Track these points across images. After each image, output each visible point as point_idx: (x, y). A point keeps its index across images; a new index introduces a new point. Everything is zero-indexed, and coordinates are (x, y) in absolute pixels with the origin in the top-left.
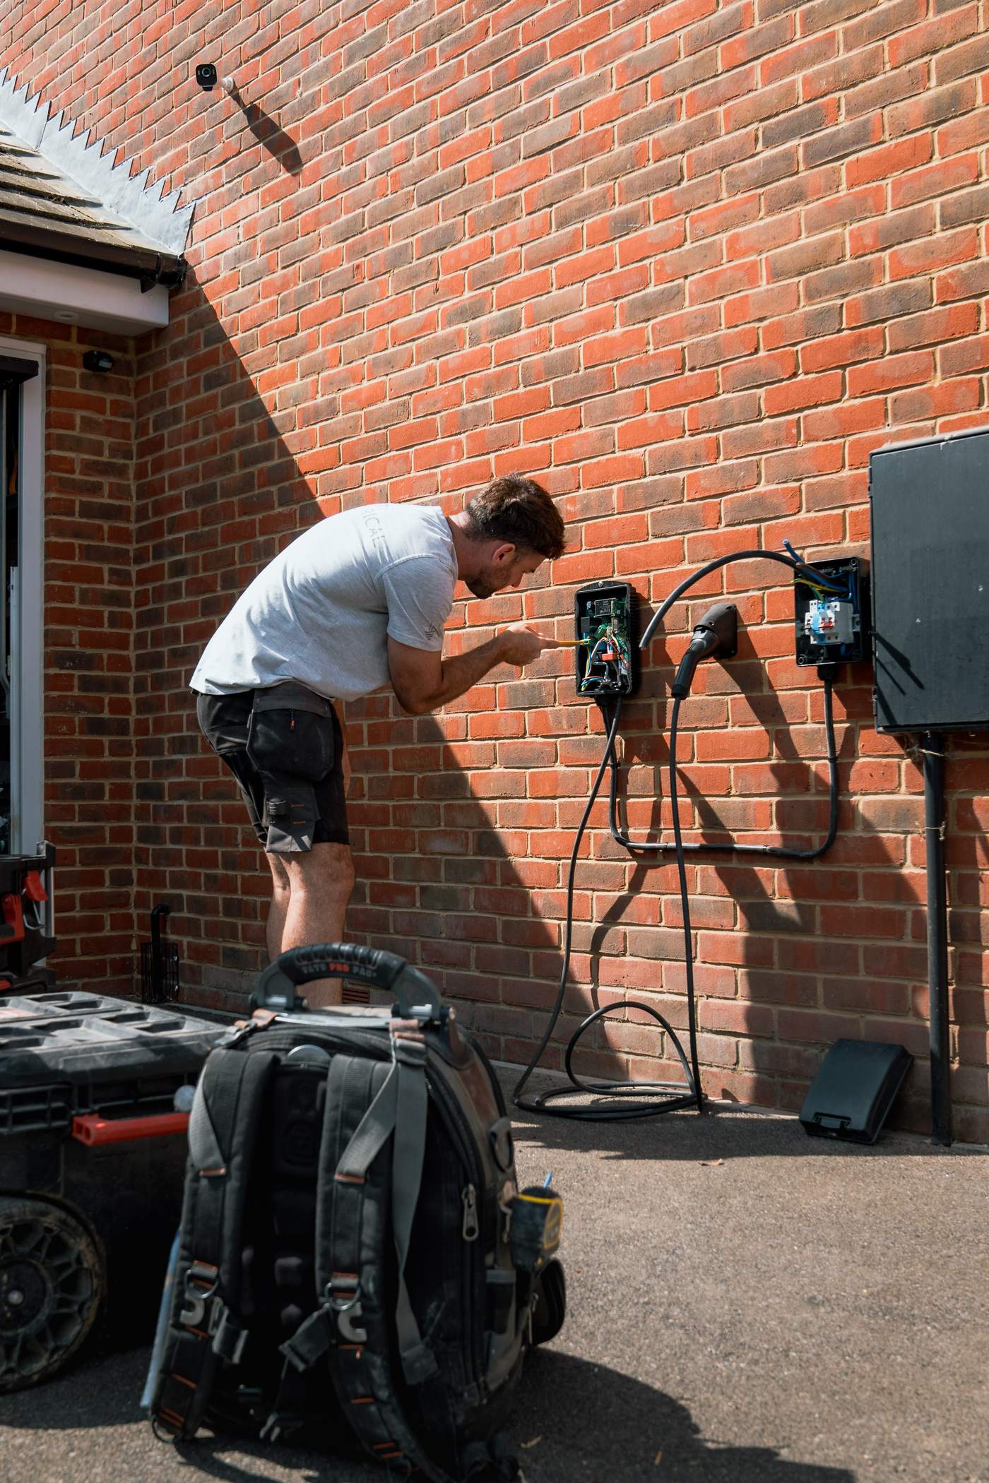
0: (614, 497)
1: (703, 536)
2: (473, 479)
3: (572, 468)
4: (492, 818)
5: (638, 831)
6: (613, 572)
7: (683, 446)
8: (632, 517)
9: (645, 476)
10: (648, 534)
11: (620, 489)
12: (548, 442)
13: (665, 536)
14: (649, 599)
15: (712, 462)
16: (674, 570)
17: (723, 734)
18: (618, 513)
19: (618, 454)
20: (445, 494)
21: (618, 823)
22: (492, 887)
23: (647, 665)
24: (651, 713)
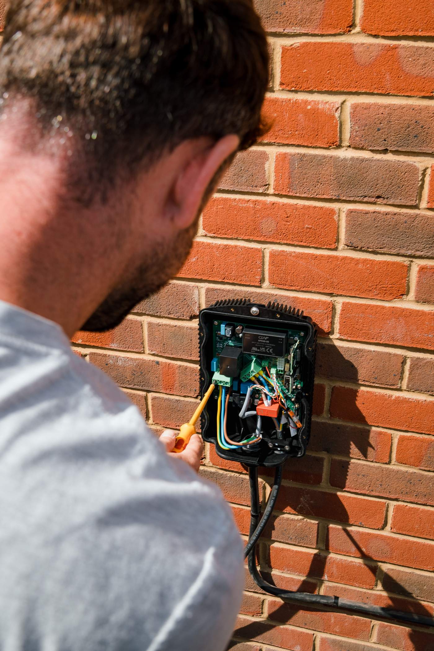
0: (270, 166)
5: (287, 576)
6: (262, 280)
8: (304, 207)
9: (339, 147)
10: (338, 241)
11: (283, 157)
13: (375, 253)
14: (332, 332)
16: (387, 304)
18: (277, 195)
23: (319, 413)
24: (321, 469)
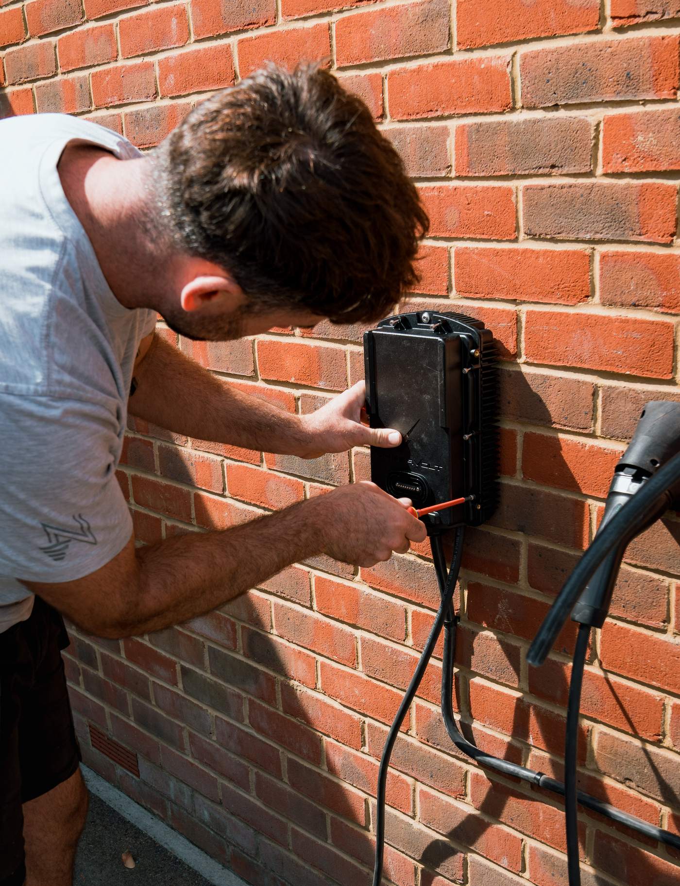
0: (451, 143)
1: (637, 256)
2: (206, 80)
3: (370, 78)
4: (265, 619)
5: (489, 732)
6: (449, 289)
7: (599, 51)
8: (486, 190)
9: (513, 109)
10: (517, 229)
11: (461, 130)
12: (325, 21)
13: (553, 240)
14: (517, 355)
15: (665, 94)
16: (571, 311)
17: (655, 643)
18: (458, 178)
19: (459, 57)
20: (167, 102)
21: (454, 704)
22: (272, 709)
23: (512, 473)
24: (518, 559)
